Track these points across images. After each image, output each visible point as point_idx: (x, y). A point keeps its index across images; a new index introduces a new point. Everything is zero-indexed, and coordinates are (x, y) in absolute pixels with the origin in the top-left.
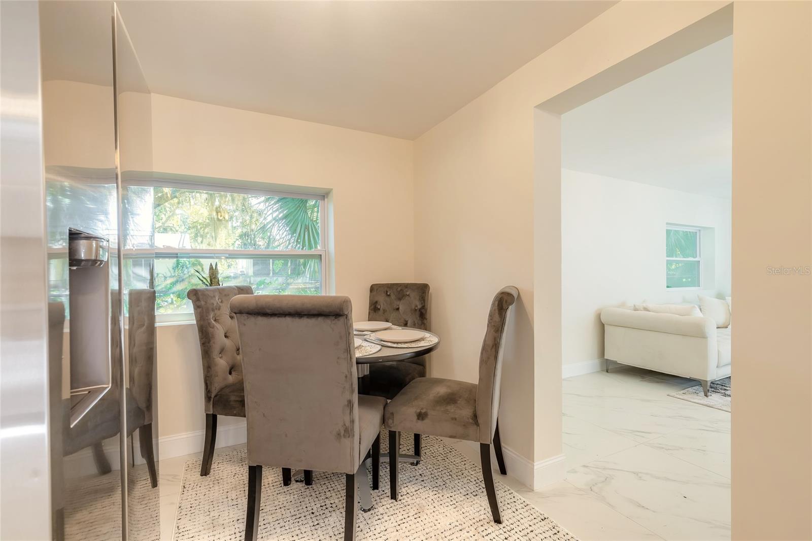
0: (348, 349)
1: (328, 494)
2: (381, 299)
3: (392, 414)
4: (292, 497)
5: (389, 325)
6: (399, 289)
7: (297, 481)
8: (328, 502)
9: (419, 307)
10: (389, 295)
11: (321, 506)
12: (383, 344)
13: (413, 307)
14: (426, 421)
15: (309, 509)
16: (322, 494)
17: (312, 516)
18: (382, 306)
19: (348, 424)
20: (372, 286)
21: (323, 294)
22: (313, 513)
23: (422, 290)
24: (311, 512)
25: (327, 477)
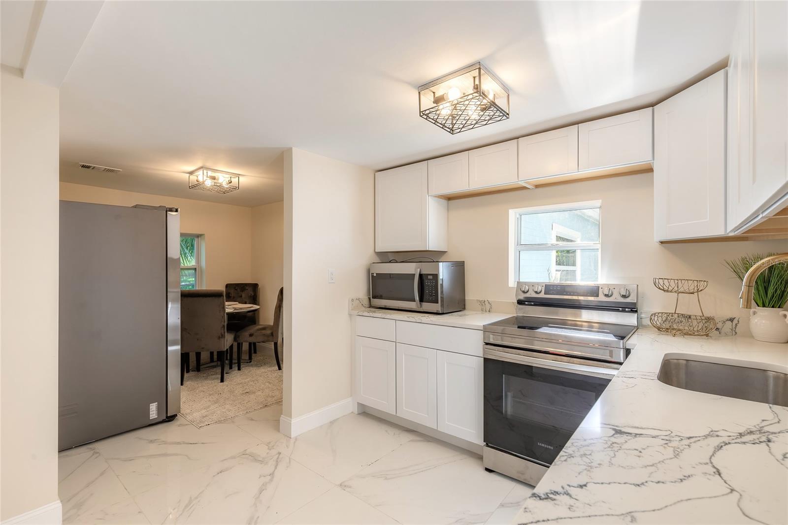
0: (224, 310)
2: (232, 291)
3: (239, 336)
5: (237, 303)
6: (242, 286)
7: (192, 371)
9: (253, 294)
10: (237, 290)
12: (235, 309)
13: (250, 295)
14: (253, 337)
18: (232, 295)
19: (223, 333)
20: (227, 285)
21: (197, 289)
23: (255, 286)
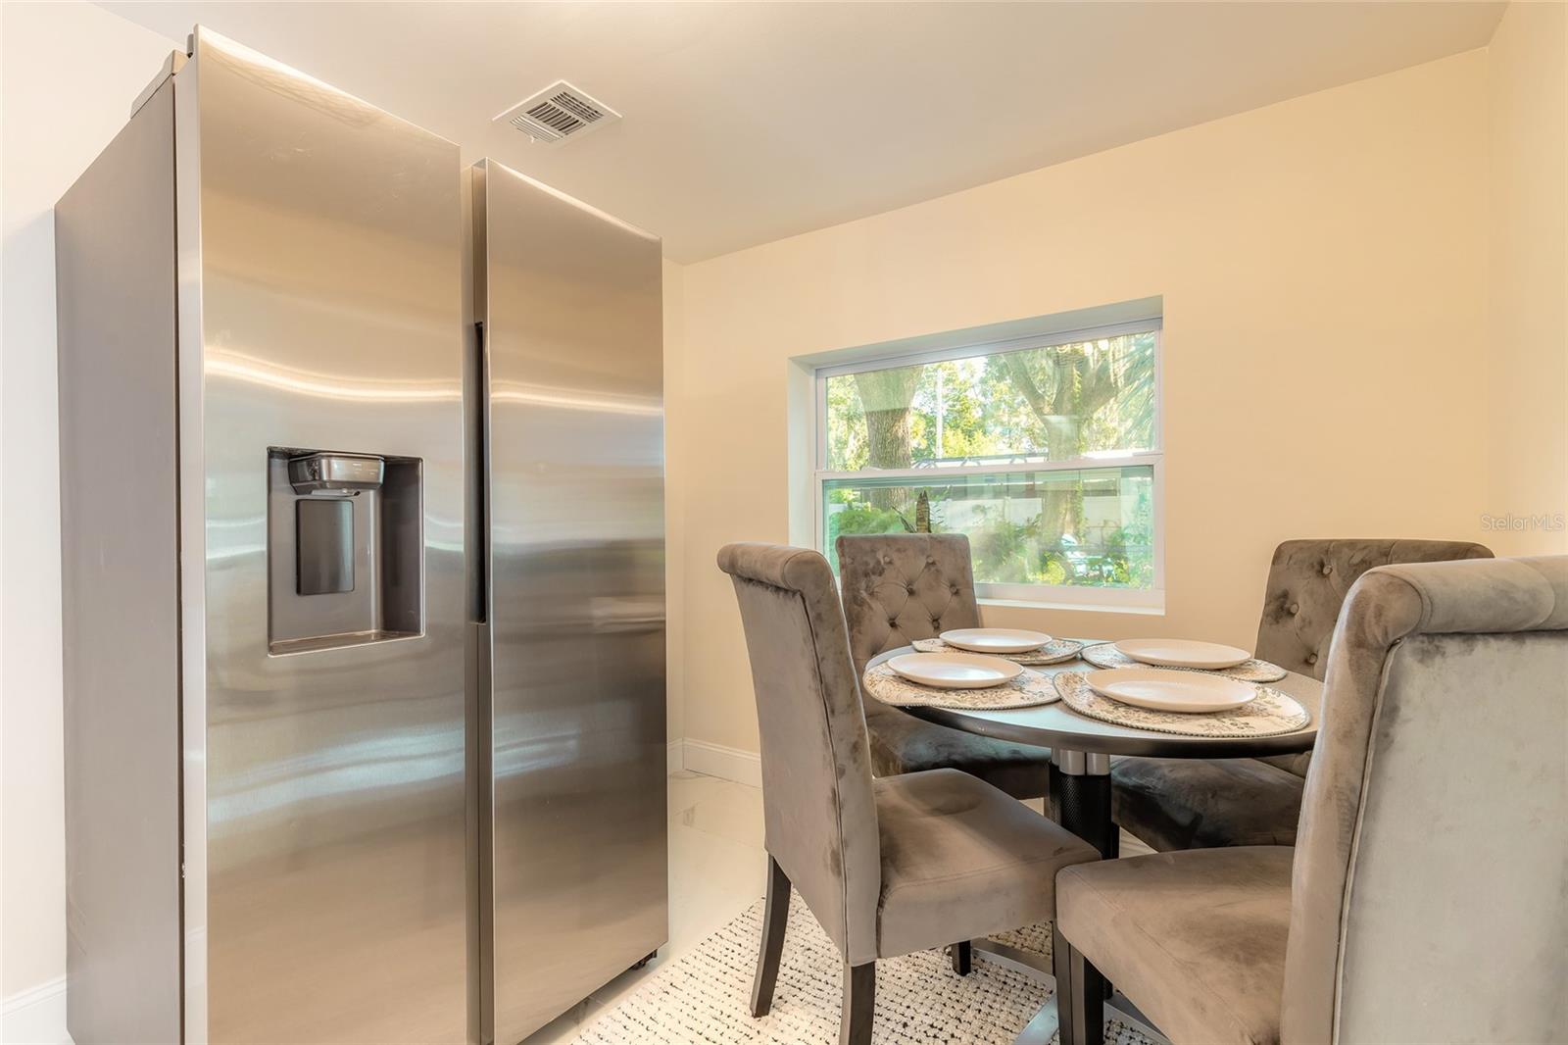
1: (970, 1014)
2: (1299, 586)
4: (909, 972)
6: (1356, 559)
8: (950, 1028)
10: (1327, 576)
11: (932, 1026)
15: (909, 1013)
16: (958, 1007)
17: (899, 1028)
19: (835, 843)
22: (905, 1025)
24: (905, 1020)
25: (1005, 983)
